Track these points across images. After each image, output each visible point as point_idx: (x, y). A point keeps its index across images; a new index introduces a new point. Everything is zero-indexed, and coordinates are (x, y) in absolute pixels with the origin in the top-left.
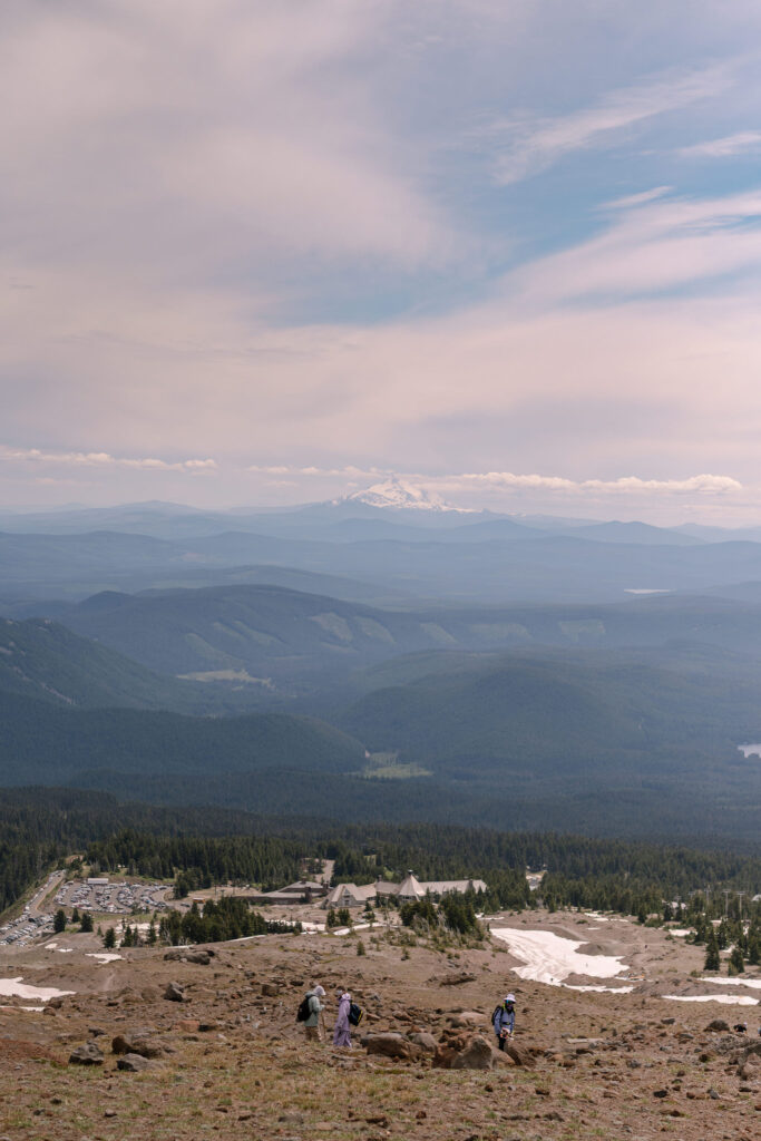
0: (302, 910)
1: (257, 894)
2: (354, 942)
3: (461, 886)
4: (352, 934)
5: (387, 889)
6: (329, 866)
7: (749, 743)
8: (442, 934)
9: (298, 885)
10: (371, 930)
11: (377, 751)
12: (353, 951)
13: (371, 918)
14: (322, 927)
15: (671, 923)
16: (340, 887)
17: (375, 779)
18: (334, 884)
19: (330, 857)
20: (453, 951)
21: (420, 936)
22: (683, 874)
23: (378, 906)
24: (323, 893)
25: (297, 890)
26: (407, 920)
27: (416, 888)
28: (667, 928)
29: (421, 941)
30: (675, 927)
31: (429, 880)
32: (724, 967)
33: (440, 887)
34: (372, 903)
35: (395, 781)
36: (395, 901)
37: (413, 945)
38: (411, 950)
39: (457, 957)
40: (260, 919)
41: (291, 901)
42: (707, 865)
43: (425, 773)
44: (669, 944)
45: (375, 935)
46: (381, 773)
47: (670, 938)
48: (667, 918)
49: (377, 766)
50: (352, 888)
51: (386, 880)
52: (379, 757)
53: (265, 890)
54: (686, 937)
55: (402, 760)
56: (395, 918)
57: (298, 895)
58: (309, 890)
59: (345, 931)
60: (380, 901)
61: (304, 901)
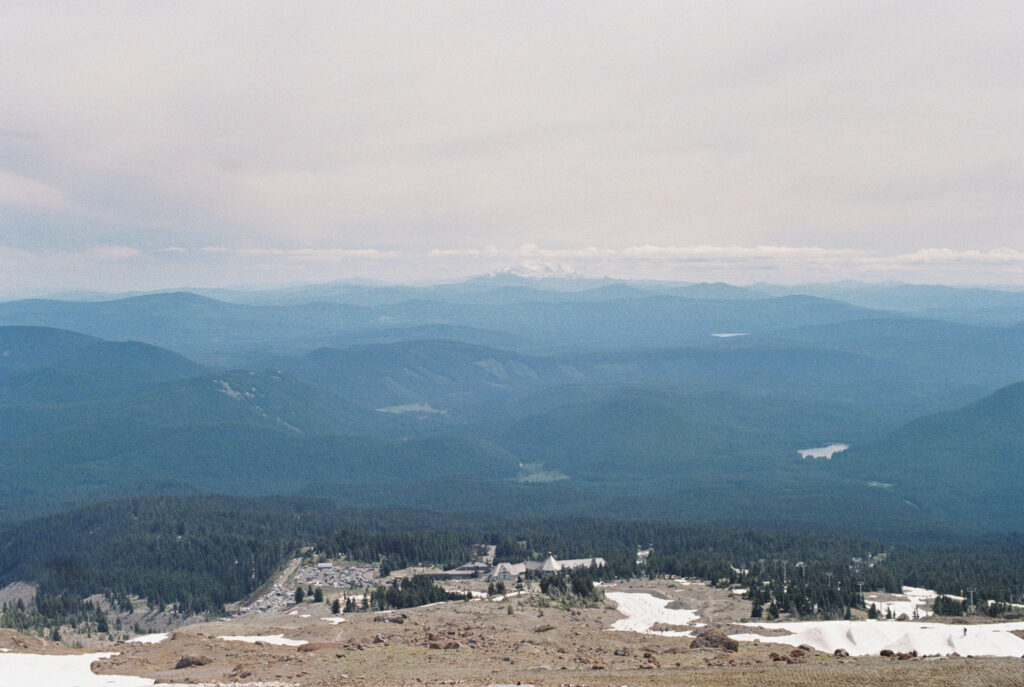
0: (473, 582)
1: (439, 571)
2: (505, 605)
3: (587, 563)
4: (505, 600)
5: (533, 566)
6: (492, 549)
7: (805, 448)
8: (569, 598)
9: (469, 565)
10: (519, 596)
11: (529, 462)
12: (505, 611)
13: (520, 588)
14: (485, 595)
15: (734, 585)
16: (499, 565)
17: (526, 483)
18: (495, 563)
19: (493, 544)
20: (575, 610)
21: (553, 599)
22: (751, 548)
23: (527, 578)
24: (487, 570)
25: (469, 569)
26: (545, 589)
27: (554, 565)
28: (731, 589)
29: (554, 603)
30: (737, 588)
31: (565, 558)
32: (765, 614)
33: (571, 564)
34: (523, 577)
35: (542, 484)
36: (538, 574)
37: (547, 606)
38: (545, 611)
39: (579, 614)
40: (442, 590)
41: (465, 577)
42: (770, 540)
43: (565, 477)
44: (730, 600)
45: (521, 600)
46: (532, 478)
47: (731, 595)
48: (732, 582)
49: (529, 473)
50: (508, 566)
51: (533, 559)
52: (530, 467)
53: (445, 569)
54: (743, 595)
55: (548, 468)
56: (536, 587)
57: (470, 572)
58: (478, 568)
59: (500, 598)
60: (528, 575)
61: (474, 576)
